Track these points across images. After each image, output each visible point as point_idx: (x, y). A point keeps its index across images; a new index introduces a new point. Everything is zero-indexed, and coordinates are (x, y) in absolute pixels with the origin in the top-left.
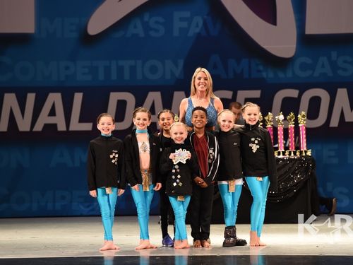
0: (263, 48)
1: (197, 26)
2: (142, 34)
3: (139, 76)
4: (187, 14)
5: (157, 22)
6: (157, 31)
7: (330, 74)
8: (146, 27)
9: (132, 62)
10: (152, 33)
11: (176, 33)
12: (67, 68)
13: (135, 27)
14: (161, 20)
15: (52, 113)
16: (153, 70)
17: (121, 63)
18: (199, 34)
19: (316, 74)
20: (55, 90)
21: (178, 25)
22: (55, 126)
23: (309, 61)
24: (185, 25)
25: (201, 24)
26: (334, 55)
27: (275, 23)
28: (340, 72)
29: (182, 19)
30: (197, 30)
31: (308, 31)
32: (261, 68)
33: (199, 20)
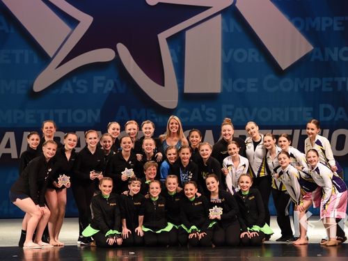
0: (155, 102)
1: (110, 86)
2: (71, 92)
3: (69, 121)
4: (103, 78)
5: (82, 83)
6: (82, 89)
7: (201, 120)
8: (75, 87)
9: (65, 111)
10: (78, 91)
11: (95, 91)
12: (19, 115)
13: (67, 87)
14: (85, 82)
15: (8, 146)
16: (79, 116)
17: (56, 111)
18: (111, 92)
19: (192, 120)
20: (10, 130)
21: (96, 85)
22: (9, 155)
23: (186, 111)
24: (101, 85)
25: (112, 85)
26: (203, 107)
27: (163, 85)
28: (208, 119)
29: (99, 82)
30: (110, 89)
31: (186, 91)
32: (154, 115)
33: (111, 82)
